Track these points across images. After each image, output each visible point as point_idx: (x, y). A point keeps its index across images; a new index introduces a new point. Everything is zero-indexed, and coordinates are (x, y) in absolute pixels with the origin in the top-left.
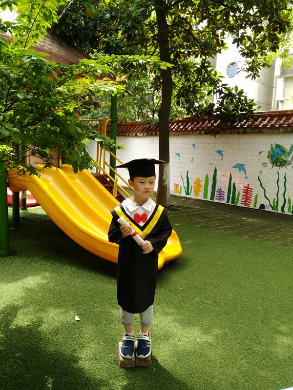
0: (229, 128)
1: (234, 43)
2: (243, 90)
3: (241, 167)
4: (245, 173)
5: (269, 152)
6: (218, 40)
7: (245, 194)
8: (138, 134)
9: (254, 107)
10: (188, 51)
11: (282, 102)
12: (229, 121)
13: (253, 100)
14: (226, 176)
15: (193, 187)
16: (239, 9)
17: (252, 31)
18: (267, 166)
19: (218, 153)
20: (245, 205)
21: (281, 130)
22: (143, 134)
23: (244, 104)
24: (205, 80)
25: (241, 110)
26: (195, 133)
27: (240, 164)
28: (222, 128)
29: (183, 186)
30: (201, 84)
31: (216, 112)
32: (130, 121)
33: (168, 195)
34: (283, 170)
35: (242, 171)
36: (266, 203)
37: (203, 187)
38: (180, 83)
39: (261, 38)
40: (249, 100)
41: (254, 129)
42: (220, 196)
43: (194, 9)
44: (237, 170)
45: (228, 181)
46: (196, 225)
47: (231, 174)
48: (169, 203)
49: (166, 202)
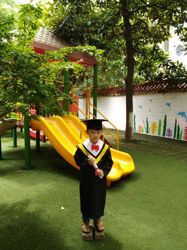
0: (174, 88)
2: (182, 63)
7: (186, 132)
12: (174, 84)
14: (173, 120)
15: (151, 128)
16: (178, 11)
19: (167, 105)
20: (186, 140)
23: (183, 72)
24: (157, 58)
26: (151, 92)
27: (182, 112)
28: (169, 89)
29: (144, 127)
30: (154, 61)
32: (110, 87)
33: (132, 133)
37: (158, 128)
38: (141, 61)
42: (169, 133)
43: (148, 14)
44: (180, 116)
45: (175, 124)
46: (150, 152)
47: (176, 119)
48: (133, 138)
49: (131, 137)
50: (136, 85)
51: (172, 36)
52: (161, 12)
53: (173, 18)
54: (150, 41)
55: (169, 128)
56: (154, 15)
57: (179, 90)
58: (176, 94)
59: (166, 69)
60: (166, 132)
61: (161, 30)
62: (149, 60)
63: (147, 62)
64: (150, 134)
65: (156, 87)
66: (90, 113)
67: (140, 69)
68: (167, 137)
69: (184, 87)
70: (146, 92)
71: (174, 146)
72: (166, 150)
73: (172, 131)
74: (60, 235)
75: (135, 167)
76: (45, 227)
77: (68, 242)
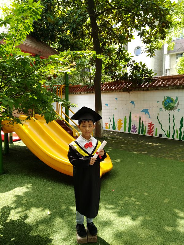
0: (138, 87)
1: (138, 35)
2: (145, 64)
3: (146, 111)
4: (149, 115)
5: (163, 102)
6: (128, 34)
7: (149, 128)
8: (82, 93)
9: (152, 74)
10: (111, 41)
11: (169, 70)
12: (138, 83)
13: (152, 70)
14: (137, 117)
15: (117, 125)
16: (140, 15)
17: (149, 28)
18: (162, 110)
19: (132, 103)
20: (150, 135)
21: (170, 88)
22: (85, 92)
23: (146, 72)
24: (122, 59)
25: (145, 76)
26: (117, 91)
27: (145, 109)
28: (133, 88)
29: (110, 124)
30: (119, 61)
31: (129, 78)
32: (76, 85)
33: (102, 130)
34: (172, 113)
35: (147, 114)
36: (163, 133)
38: (107, 61)
39: (155, 32)
40: (150, 70)
41: (153, 87)
42: (134, 130)
43: (113, 16)
45: (139, 120)
46: (120, 148)
47: (140, 116)
48: (103, 135)
49: (100, 135)
50: (102, 84)
51: (134, 38)
53: (136, 21)
54: (114, 42)
55: (134, 125)
56: (118, 18)
57: (143, 89)
60: (131, 128)
65: (120, 86)
66: (62, 112)
67: (106, 69)
68: (132, 133)
69: (147, 86)
70: (112, 91)
72: (134, 145)
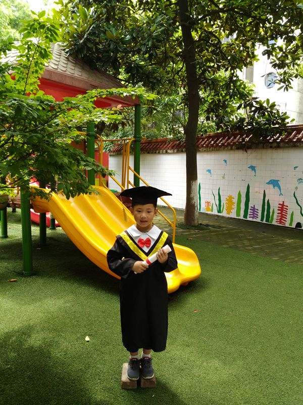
0: (261, 143)
2: (275, 102)
3: (275, 183)
4: (280, 189)
7: (280, 212)
9: (287, 121)
12: (262, 135)
13: (286, 113)
14: (259, 193)
15: (225, 205)
16: (268, 20)
17: (284, 41)
19: (251, 169)
20: (280, 223)
23: (276, 117)
24: (235, 94)
25: (274, 124)
26: (226, 148)
27: (274, 180)
28: (254, 143)
29: (214, 203)
32: (161, 138)
33: (196, 214)
35: (276, 188)
37: (236, 204)
39: (294, 48)
40: (283, 113)
41: (287, 143)
42: (254, 214)
43: (222, 22)
44: (271, 186)
45: (262, 198)
46: (224, 245)
47: (264, 191)
48: (198, 222)
49: (194, 221)
50: (202, 137)
51: (259, 60)
52: (242, 20)
53: (261, 30)
54: (224, 66)
55: (254, 206)
56: (231, 26)
57: (270, 145)
58: (264, 151)
59: (250, 112)
60: (249, 211)
61: (242, 48)
62: (223, 97)
63: (219, 100)
64: (224, 214)
65: (233, 140)
66: (129, 182)
67: (208, 111)
68: (251, 219)
69: (278, 141)
70: (218, 149)
71: (261, 235)
72: (249, 240)
73: (258, 210)
74: (85, 382)
75: (201, 269)
76: (60, 370)
77: (98, 393)
